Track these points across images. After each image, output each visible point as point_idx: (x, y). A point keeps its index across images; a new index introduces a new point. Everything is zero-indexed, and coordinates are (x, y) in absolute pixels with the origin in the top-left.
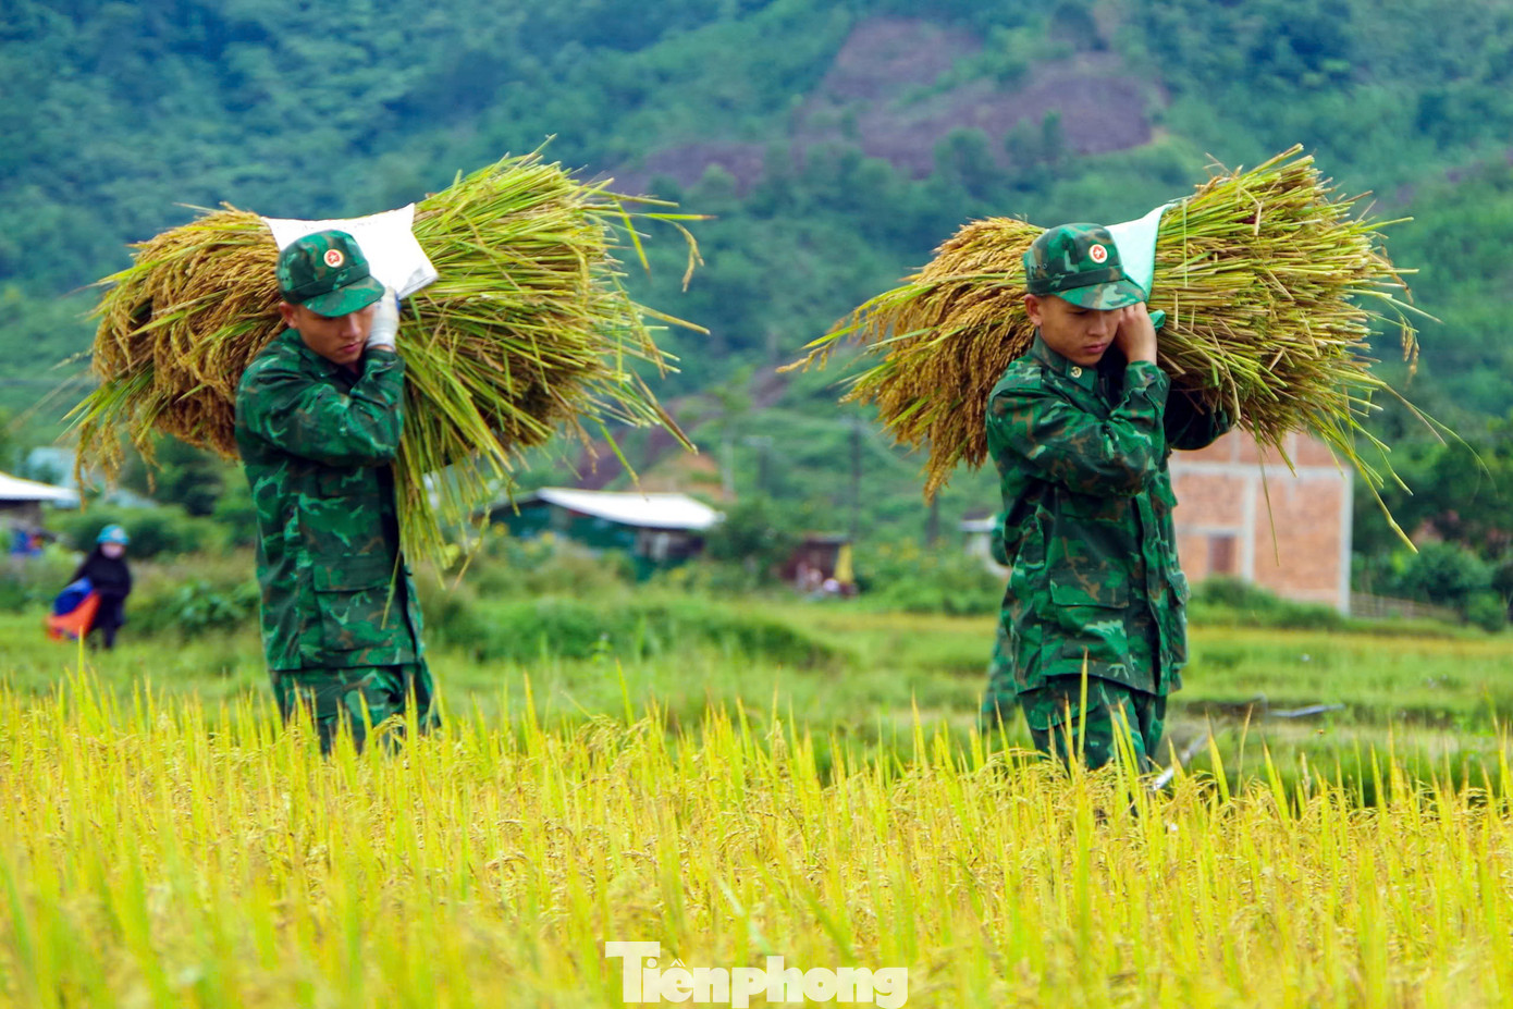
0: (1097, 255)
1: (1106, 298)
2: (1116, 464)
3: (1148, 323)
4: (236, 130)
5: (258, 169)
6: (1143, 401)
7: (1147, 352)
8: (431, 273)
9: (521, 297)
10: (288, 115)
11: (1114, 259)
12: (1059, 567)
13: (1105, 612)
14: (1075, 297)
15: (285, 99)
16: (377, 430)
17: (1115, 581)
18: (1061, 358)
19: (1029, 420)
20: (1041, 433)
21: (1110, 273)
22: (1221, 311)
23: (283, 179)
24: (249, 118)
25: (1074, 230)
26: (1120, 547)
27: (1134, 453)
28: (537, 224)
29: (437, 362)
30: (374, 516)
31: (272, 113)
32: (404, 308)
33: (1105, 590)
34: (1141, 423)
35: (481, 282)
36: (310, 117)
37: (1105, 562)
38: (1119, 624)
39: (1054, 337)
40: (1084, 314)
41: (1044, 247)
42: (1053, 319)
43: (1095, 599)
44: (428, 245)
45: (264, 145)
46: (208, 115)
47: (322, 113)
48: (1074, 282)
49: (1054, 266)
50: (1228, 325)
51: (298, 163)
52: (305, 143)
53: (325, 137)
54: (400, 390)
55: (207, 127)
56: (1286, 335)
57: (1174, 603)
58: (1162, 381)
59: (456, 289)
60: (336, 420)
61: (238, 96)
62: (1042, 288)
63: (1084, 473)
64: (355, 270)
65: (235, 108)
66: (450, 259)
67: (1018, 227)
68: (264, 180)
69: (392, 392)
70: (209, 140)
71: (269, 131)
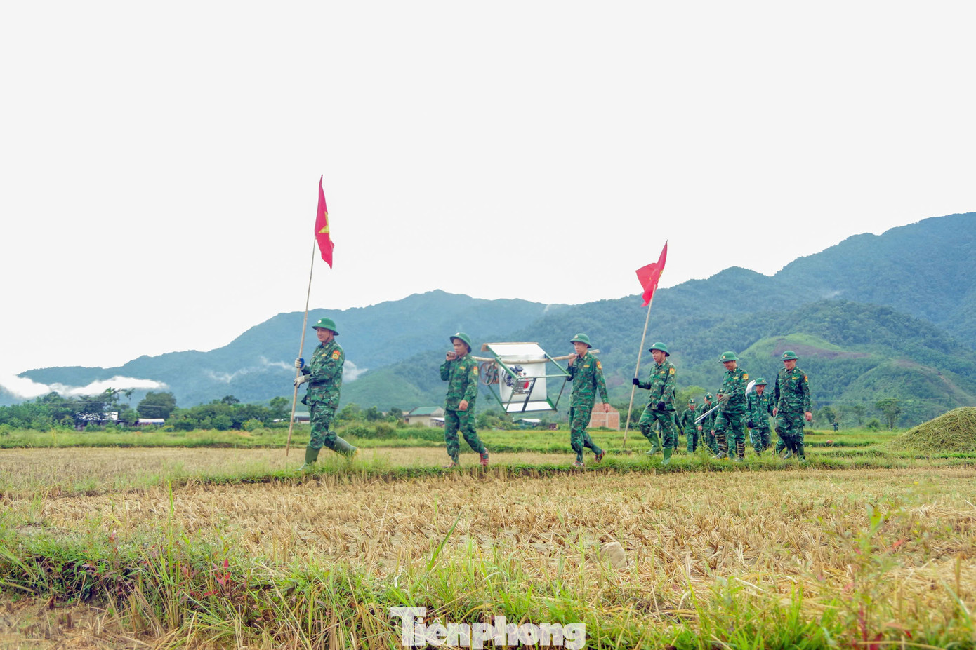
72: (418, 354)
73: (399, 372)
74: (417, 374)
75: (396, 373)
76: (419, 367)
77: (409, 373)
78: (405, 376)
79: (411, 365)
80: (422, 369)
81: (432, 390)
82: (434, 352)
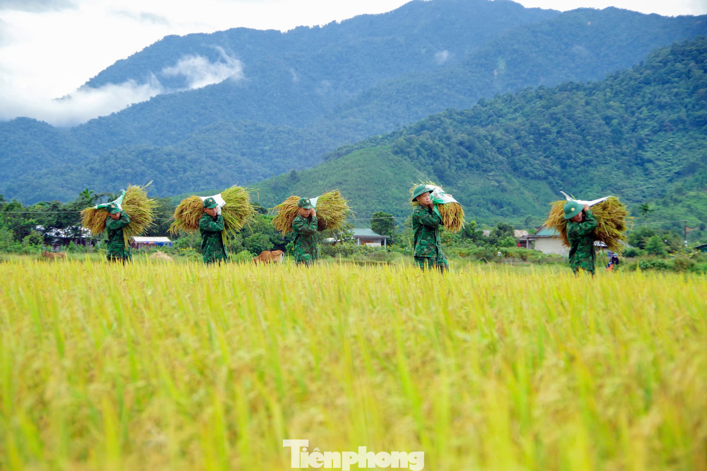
0: (308, 201)
1: (309, 207)
2: (310, 230)
3: (315, 211)
4: (647, 179)
5: (651, 186)
6: (314, 222)
7: (315, 215)
8: (225, 203)
9: (239, 205)
10: (656, 176)
11: (310, 202)
12: (300, 246)
13: (306, 253)
14: (305, 207)
15: (656, 173)
16: (221, 226)
17: (308, 248)
18: (303, 216)
19: (298, 225)
20: (300, 227)
21: (309, 204)
22: (325, 210)
23: (656, 188)
24: (649, 176)
25: (304, 198)
26: (309, 244)
27: (313, 229)
28: (239, 195)
29: (228, 215)
30: (219, 239)
31: (653, 175)
32: (222, 209)
33: (307, 250)
34: (314, 225)
35: (232, 203)
36: (661, 176)
37: (307, 245)
38: (308, 254)
39: (302, 213)
40: (306, 209)
41: (300, 201)
42: (302, 211)
43: (305, 250)
44: (224, 199)
45: (652, 181)
46: (641, 176)
47: (663, 175)
48: (304, 205)
49: (302, 203)
50: (326, 212)
51: (658, 184)
52: (660, 181)
53: (663, 179)
54: (223, 220)
55: (641, 179)
56: (334, 214)
57: (316, 252)
58: (317, 219)
59: (229, 205)
60: (215, 226)
61: (647, 172)
62: (300, 206)
63: (307, 232)
64: (214, 202)
65: (646, 175)
66: (228, 201)
67: (299, 197)
68: (652, 188)
69: (222, 221)
70: (641, 181)
71: (653, 179)
72: (432, 118)
73: (400, 151)
74: (434, 155)
75: (396, 153)
76: (436, 142)
77: (419, 153)
78: (412, 158)
79: (422, 138)
80: (441, 145)
81: (460, 183)
82: (461, 114)
